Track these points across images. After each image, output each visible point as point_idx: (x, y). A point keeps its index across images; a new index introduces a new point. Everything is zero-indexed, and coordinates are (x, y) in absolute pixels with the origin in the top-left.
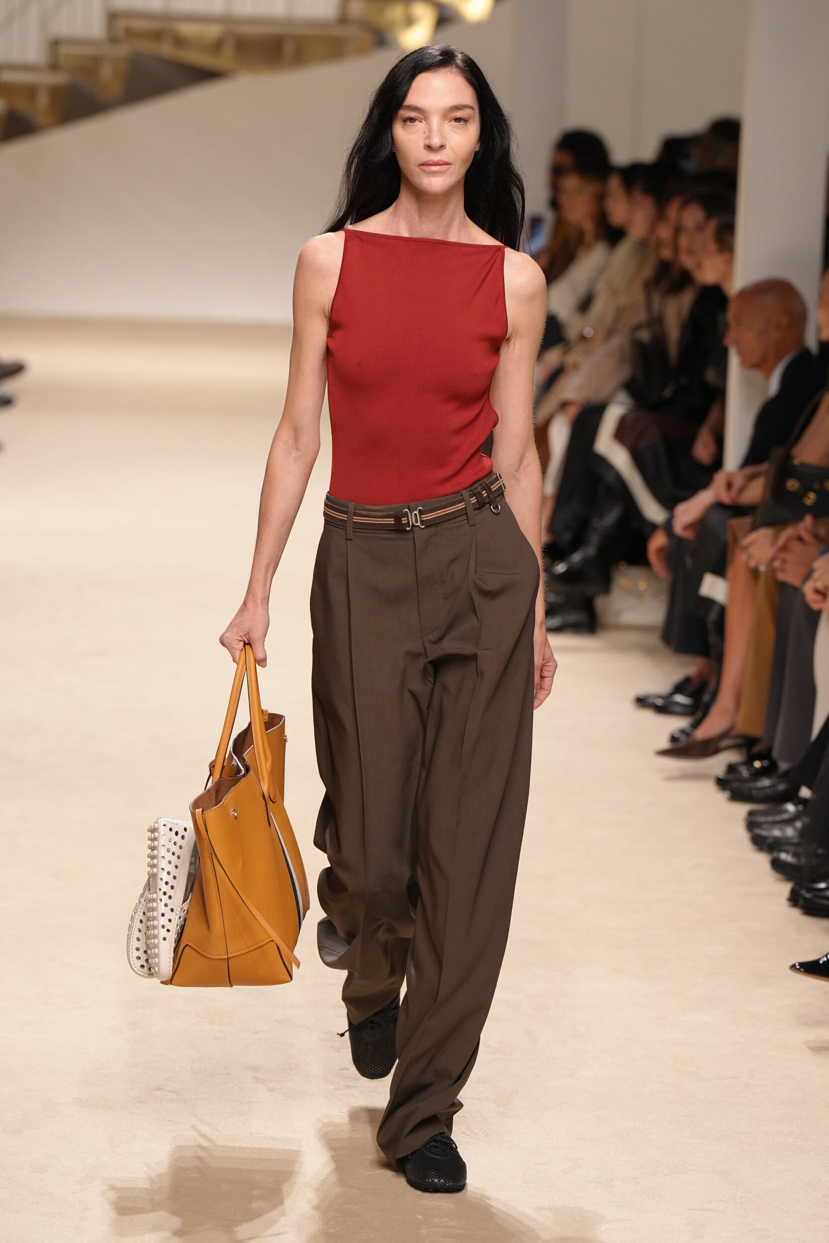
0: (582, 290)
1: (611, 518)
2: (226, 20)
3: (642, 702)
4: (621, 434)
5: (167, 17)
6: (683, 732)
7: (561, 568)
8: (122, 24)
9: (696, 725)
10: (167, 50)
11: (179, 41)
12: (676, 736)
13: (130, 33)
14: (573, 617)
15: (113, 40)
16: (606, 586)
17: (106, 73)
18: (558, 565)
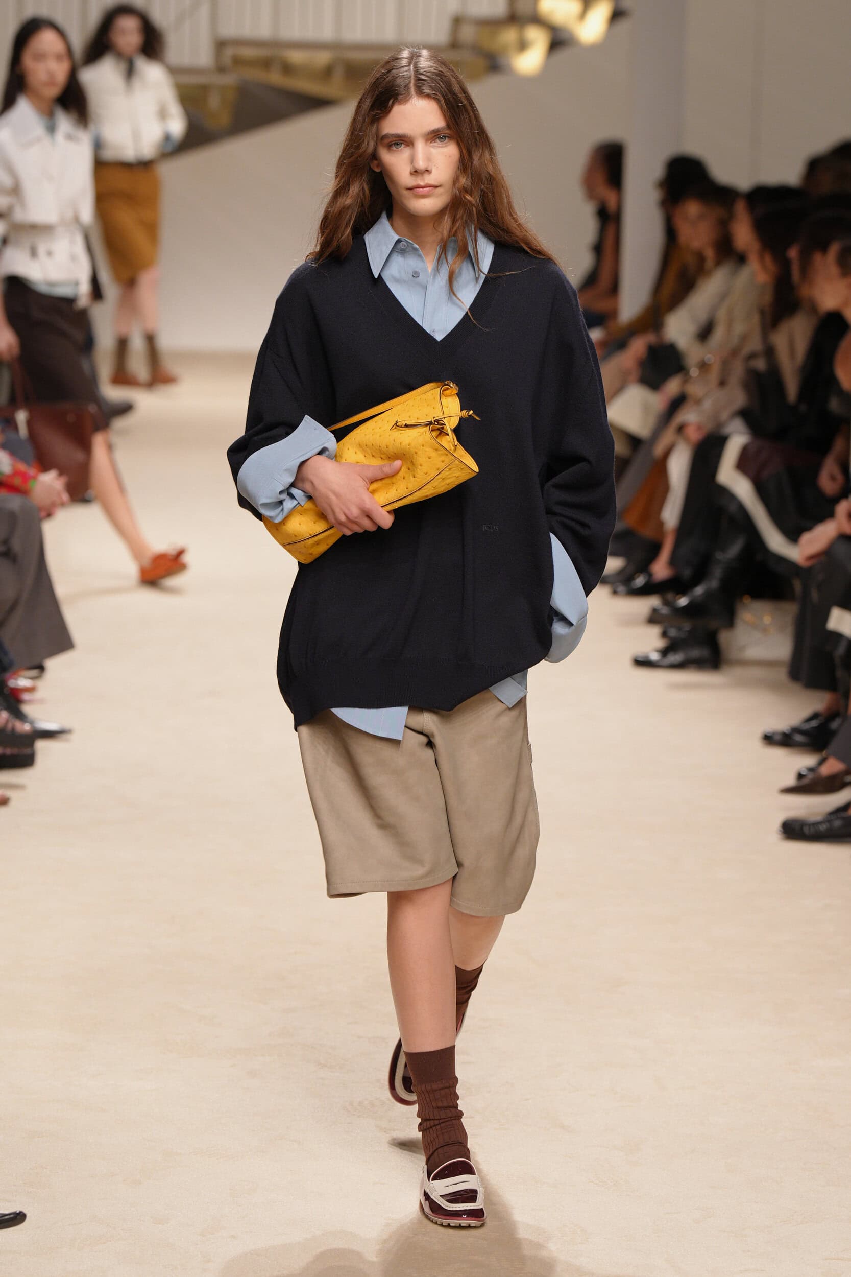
0: (703, 317)
1: (734, 550)
2: (335, 46)
3: (769, 739)
4: (743, 464)
5: (276, 44)
6: (811, 770)
7: (683, 601)
8: (229, 52)
9: (822, 762)
10: (275, 78)
11: (288, 69)
12: (803, 773)
13: (238, 62)
14: (696, 653)
15: (221, 69)
16: (730, 621)
17: (214, 102)
18: (680, 598)
